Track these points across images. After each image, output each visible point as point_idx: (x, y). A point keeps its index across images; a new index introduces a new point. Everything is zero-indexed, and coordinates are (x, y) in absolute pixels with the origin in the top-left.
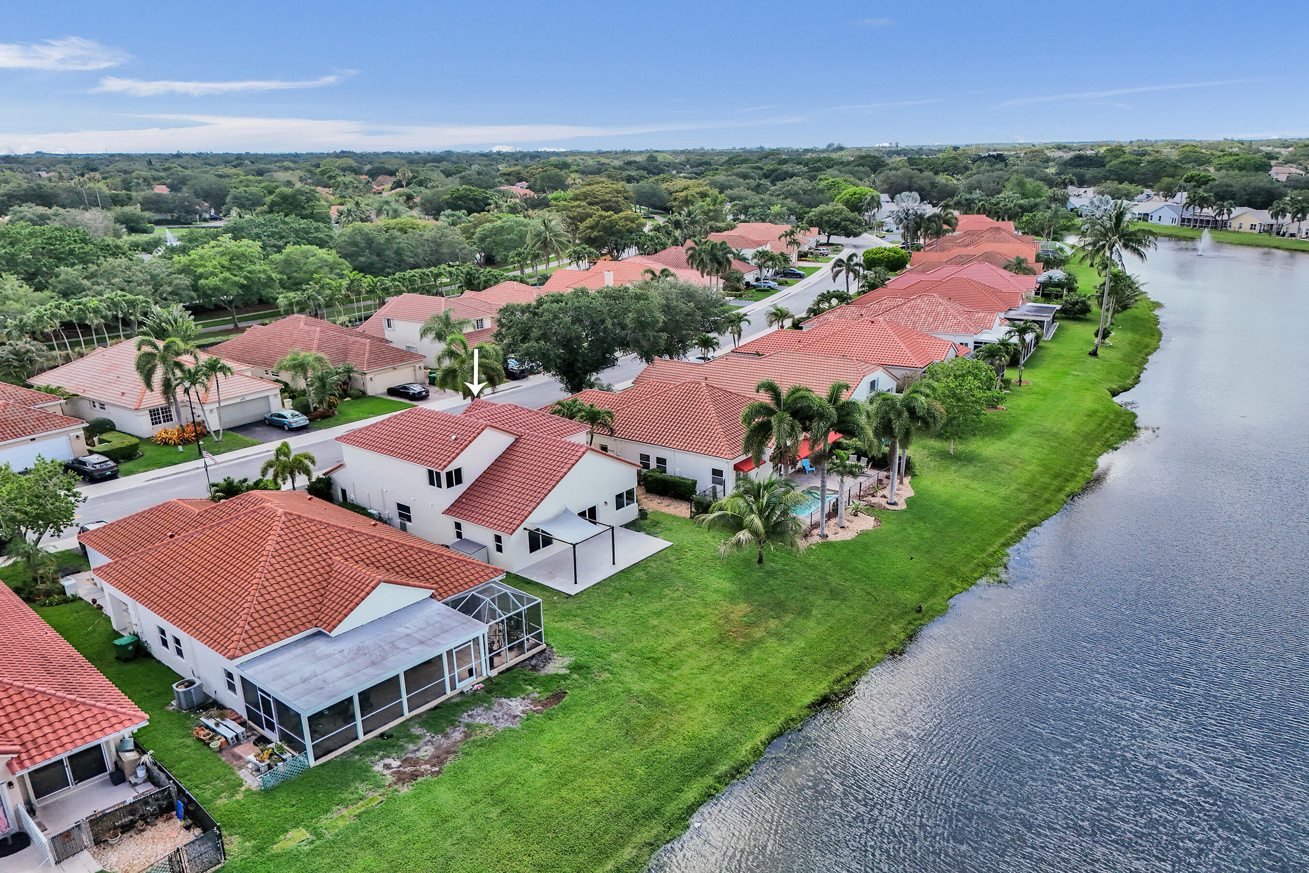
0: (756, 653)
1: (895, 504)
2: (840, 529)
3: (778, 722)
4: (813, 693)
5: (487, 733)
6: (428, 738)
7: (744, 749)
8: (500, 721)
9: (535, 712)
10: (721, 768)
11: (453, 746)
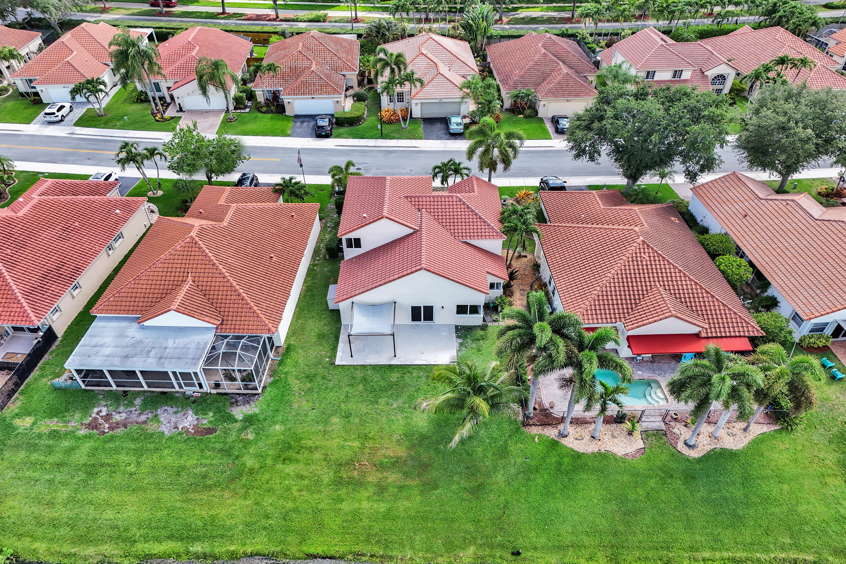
0: (344, 491)
1: (692, 447)
2: (588, 438)
5: (151, 427)
6: (134, 409)
7: (228, 548)
8: (168, 425)
9: (187, 432)
10: (197, 548)
11: (132, 423)
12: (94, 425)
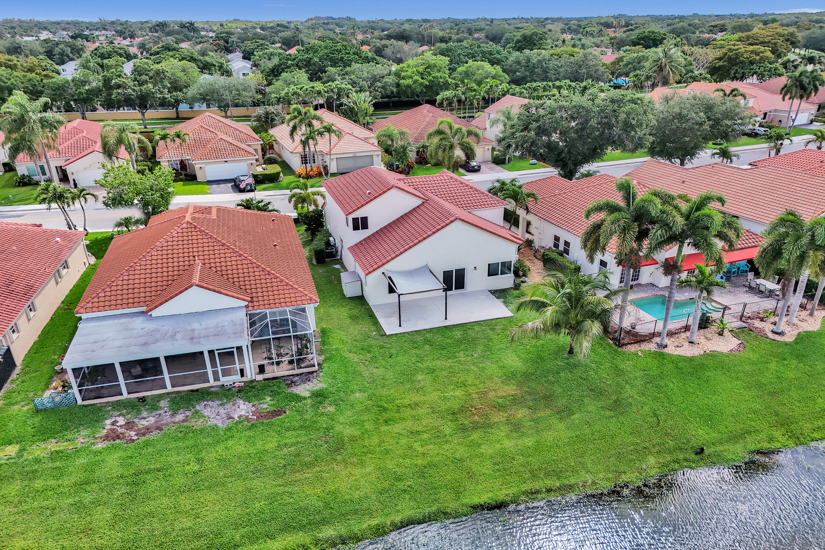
0: (475, 436)
1: (781, 334)
2: (687, 344)
3: (427, 510)
4: (490, 495)
5: (198, 424)
6: (162, 412)
7: (368, 523)
8: (218, 417)
9: (247, 419)
10: (328, 532)
11: (167, 424)
12: (113, 436)
